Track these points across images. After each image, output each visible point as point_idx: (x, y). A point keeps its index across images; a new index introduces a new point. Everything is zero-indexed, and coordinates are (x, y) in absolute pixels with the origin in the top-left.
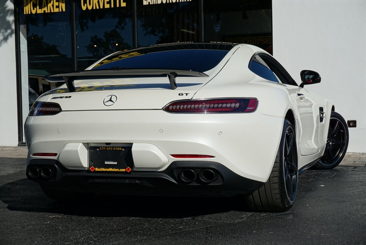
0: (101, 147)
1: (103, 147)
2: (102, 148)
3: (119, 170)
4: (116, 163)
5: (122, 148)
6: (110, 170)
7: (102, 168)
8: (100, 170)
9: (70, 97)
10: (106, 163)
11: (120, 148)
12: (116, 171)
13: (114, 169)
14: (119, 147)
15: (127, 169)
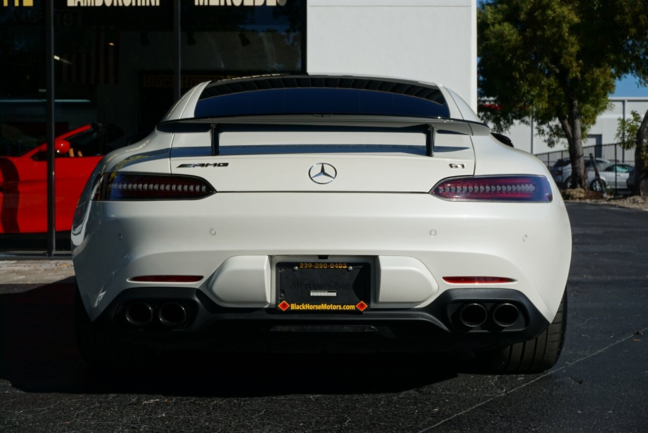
0: (304, 263)
1: (308, 263)
2: (304, 265)
3: (342, 307)
4: (334, 294)
5: (349, 264)
6: (324, 307)
7: (305, 304)
8: (302, 307)
9: (226, 165)
10: (312, 294)
11: (343, 266)
12: (334, 309)
13: (331, 305)
14: (342, 263)
15: (360, 305)
